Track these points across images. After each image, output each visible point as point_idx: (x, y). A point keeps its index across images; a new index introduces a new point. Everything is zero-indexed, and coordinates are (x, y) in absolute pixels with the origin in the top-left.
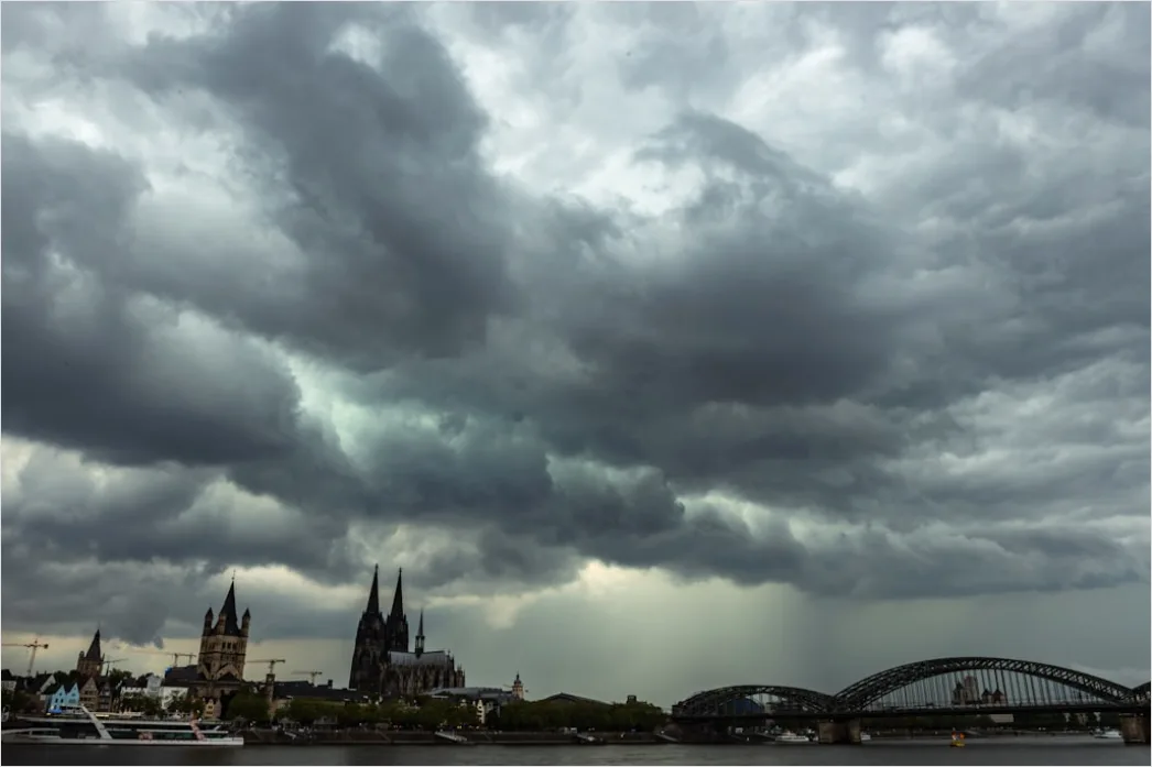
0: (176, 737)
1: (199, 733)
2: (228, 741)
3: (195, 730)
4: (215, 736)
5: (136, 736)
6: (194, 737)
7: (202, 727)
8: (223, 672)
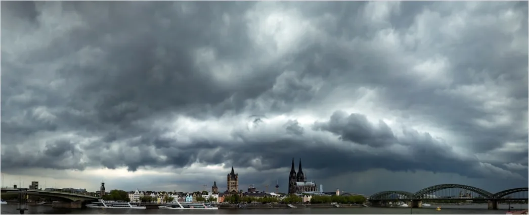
0: (199, 207)
1: (205, 207)
2: (214, 208)
3: (204, 206)
4: (210, 207)
5: (189, 207)
6: (204, 207)
7: (206, 205)
8: (232, 190)
